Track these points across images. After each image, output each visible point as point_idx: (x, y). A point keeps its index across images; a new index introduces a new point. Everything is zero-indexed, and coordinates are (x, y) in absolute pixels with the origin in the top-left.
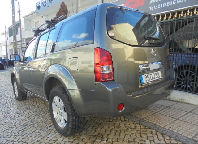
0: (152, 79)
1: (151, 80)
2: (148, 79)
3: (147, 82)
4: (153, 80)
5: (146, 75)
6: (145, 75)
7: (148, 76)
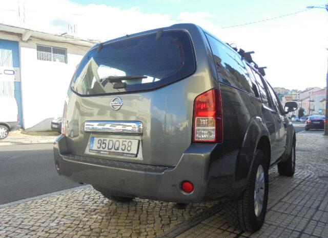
0: (111, 149)
1: (108, 149)
2: (104, 146)
3: (100, 149)
4: (113, 150)
5: (102, 139)
6: (99, 139)
7: (105, 142)
